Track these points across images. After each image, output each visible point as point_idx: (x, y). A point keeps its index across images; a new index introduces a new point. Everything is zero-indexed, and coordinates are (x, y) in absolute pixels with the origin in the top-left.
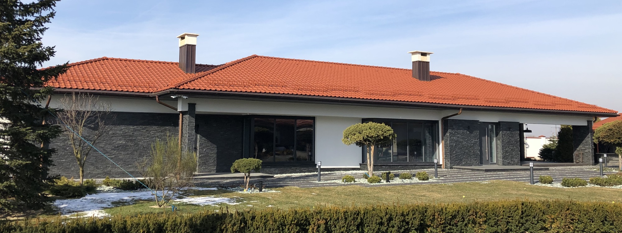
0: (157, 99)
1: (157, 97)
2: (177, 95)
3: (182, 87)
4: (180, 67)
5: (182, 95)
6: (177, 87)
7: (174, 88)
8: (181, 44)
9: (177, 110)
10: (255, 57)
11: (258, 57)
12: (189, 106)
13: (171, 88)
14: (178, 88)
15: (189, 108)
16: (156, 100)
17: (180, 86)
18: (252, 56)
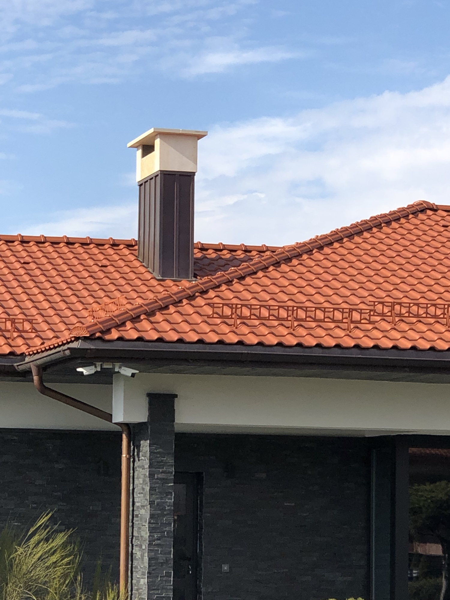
0: (36, 378)
1: (34, 371)
2: (98, 364)
3: (115, 334)
4: (141, 258)
5: (117, 365)
6: (98, 335)
7: (85, 339)
8: (142, 170)
9: (109, 417)
10: (423, 211)
11: (434, 209)
12: (150, 404)
13: (77, 339)
14: (99, 338)
15: (150, 409)
16: (32, 381)
17: (108, 331)
18: (410, 207)
